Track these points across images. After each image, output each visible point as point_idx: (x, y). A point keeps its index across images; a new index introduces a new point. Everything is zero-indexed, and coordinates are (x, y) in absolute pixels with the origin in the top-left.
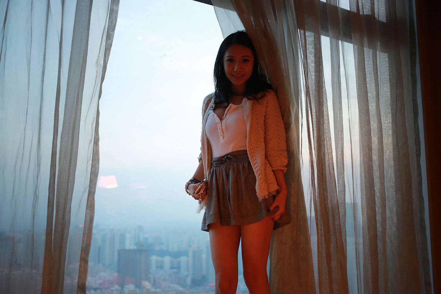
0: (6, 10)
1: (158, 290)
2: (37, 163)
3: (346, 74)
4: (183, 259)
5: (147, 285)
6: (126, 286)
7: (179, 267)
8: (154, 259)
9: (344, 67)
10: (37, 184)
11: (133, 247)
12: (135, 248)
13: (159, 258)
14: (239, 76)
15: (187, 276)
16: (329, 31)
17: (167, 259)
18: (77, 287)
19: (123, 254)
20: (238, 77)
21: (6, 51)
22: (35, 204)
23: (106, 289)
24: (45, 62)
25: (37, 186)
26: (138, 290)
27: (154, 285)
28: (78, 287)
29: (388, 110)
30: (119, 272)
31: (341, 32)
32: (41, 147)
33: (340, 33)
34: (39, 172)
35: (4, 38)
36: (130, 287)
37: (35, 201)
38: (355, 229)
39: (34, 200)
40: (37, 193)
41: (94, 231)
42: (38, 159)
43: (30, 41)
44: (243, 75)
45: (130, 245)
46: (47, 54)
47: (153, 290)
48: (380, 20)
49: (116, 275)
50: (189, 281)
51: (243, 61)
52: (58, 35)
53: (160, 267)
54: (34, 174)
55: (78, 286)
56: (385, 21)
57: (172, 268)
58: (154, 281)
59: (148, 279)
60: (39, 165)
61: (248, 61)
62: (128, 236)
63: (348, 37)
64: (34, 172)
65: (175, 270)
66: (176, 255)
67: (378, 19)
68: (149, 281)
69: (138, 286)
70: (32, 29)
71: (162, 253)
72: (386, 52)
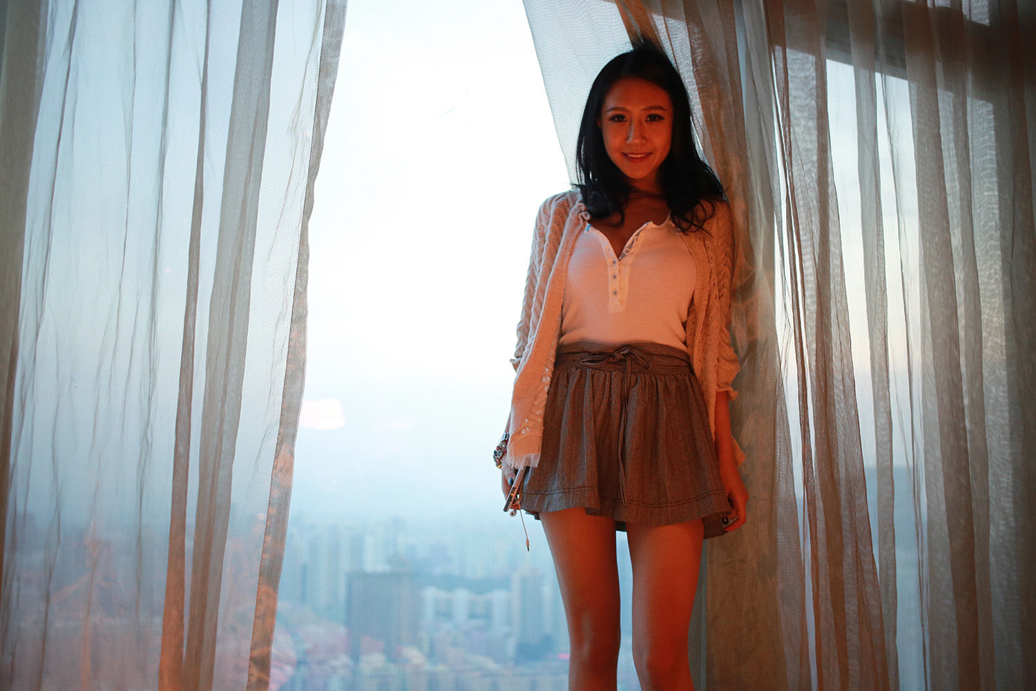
0: (73, 5)
1: (441, 668)
2: (148, 366)
3: (892, 152)
4: (498, 596)
5: (414, 655)
6: (364, 658)
7: (488, 616)
8: (431, 595)
9: (889, 133)
10: (149, 416)
11: (383, 568)
12: (387, 568)
13: (443, 594)
14: (639, 156)
15: (508, 636)
16: (852, 50)
17: (461, 597)
18: (250, 660)
19: (361, 582)
20: (636, 158)
21: (76, 103)
22: (145, 464)
23: (320, 663)
24: (167, 128)
25: (148, 421)
26: (393, 668)
27: (432, 655)
28: (252, 659)
29: (993, 242)
30: (348, 623)
31: (881, 51)
32: (158, 327)
33: (876, 53)
34: (154, 386)
35: (71, 71)
36: (374, 661)
37: (143, 457)
38: (917, 529)
39: (141, 453)
40: (149, 435)
41: (291, 529)
42: (150, 357)
43: (132, 78)
44: (649, 154)
45: (374, 563)
46: (170, 109)
47: (428, 667)
48: (974, 19)
49: (342, 630)
50: (511, 647)
51: (649, 119)
52: (198, 62)
53: (445, 613)
54: (141, 393)
55: (251, 657)
56: (986, 22)
57: (472, 616)
58: (432, 647)
59: (417, 643)
60: (152, 371)
61: (661, 118)
62: (369, 541)
63: (895, 64)
64: (141, 386)
65: (479, 622)
66: (480, 587)
67: (968, 17)
68: (420, 647)
69: (393, 657)
70: (136, 50)
71: (449, 583)
72: (988, 99)
